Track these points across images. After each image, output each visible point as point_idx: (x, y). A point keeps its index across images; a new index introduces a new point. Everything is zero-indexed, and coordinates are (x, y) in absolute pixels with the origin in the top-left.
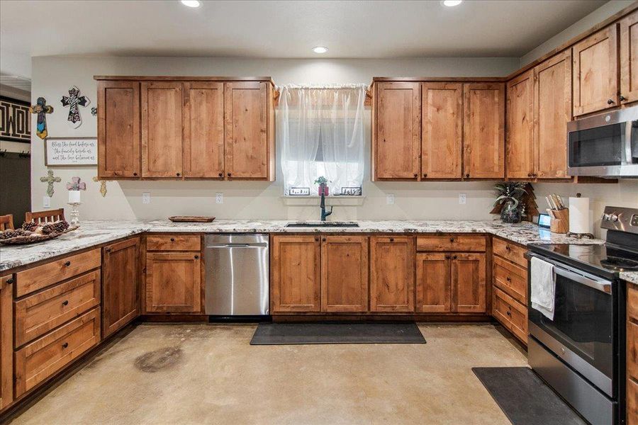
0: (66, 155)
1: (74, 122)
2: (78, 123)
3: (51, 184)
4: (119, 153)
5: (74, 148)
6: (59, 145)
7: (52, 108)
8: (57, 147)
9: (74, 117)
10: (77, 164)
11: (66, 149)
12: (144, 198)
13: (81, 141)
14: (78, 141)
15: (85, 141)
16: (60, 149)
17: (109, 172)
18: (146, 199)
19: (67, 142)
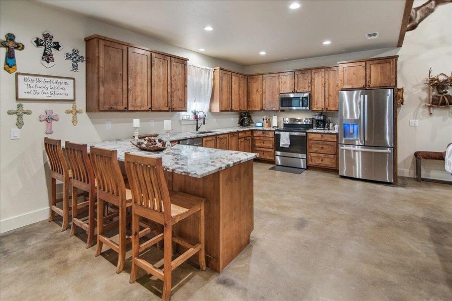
0: (39, 90)
1: (48, 62)
2: (51, 64)
3: (20, 116)
4: (113, 93)
5: (48, 85)
6: (33, 81)
7: (23, 46)
8: (29, 83)
9: (47, 57)
10: (51, 98)
11: (39, 85)
12: (107, 125)
13: (55, 80)
14: (52, 79)
15: (60, 80)
16: (33, 85)
17: (107, 106)
18: (109, 126)
19: (41, 79)
